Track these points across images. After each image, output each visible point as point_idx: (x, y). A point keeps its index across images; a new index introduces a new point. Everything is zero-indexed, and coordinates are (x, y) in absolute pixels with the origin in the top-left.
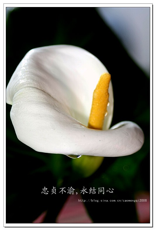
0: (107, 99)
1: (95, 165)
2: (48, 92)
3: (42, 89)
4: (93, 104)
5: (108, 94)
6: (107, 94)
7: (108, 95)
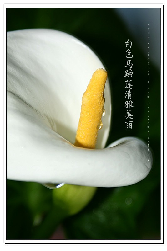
0: (102, 106)
1: (85, 198)
2: (18, 95)
3: (11, 90)
4: (82, 113)
5: (104, 98)
6: (102, 99)
7: (103, 101)
